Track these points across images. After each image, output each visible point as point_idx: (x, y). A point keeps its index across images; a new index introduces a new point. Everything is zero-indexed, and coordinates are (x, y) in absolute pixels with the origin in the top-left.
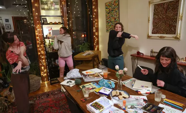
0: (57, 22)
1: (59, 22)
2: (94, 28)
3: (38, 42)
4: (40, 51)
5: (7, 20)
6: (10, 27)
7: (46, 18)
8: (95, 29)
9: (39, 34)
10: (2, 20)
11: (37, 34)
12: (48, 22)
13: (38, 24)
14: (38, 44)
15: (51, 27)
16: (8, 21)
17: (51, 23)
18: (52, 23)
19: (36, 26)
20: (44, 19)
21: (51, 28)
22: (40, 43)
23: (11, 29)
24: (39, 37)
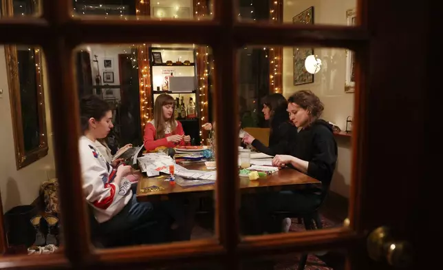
0: (183, 62)
1: (186, 62)
2: (272, 77)
3: (142, 100)
4: (145, 120)
5: (108, 63)
6: (108, 81)
7: (160, 53)
8: (273, 79)
9: (146, 83)
10: (97, 61)
11: (142, 84)
12: (164, 62)
13: (146, 63)
14: (144, 105)
15: (171, 72)
16: (110, 63)
17: (169, 63)
18: (171, 62)
19: (142, 68)
20: (155, 55)
21: (172, 74)
22: (146, 103)
23: (113, 82)
24: (146, 90)
